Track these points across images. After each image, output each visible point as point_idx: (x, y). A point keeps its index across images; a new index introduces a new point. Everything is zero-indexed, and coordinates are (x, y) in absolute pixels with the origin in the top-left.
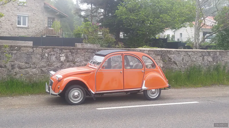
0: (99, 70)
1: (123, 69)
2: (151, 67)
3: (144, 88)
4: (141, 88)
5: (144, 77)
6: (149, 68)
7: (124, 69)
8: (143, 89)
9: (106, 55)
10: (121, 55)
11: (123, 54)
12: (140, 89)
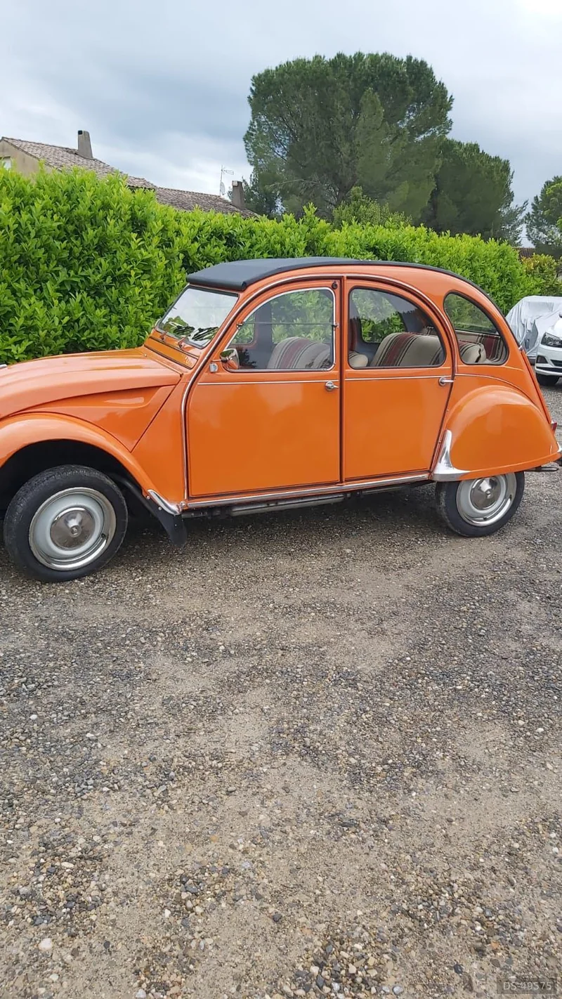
0: (204, 375)
1: (337, 372)
2: (483, 353)
3: (444, 469)
4: (430, 471)
5: (449, 415)
6: (473, 362)
7: (348, 371)
8: (437, 479)
9: (245, 286)
10: (334, 287)
11: (340, 278)
12: (425, 476)
